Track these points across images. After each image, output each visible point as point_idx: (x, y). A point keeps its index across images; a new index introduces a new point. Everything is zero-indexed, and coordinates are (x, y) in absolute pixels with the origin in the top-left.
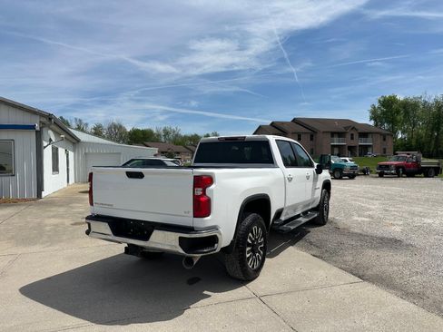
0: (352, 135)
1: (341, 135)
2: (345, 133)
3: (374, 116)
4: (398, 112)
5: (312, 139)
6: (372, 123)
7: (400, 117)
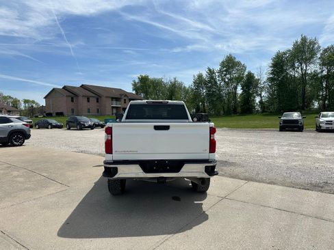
0: (125, 100)
1: (117, 99)
2: (120, 98)
3: (136, 88)
4: (149, 87)
5: (98, 101)
6: (134, 92)
7: (151, 90)
